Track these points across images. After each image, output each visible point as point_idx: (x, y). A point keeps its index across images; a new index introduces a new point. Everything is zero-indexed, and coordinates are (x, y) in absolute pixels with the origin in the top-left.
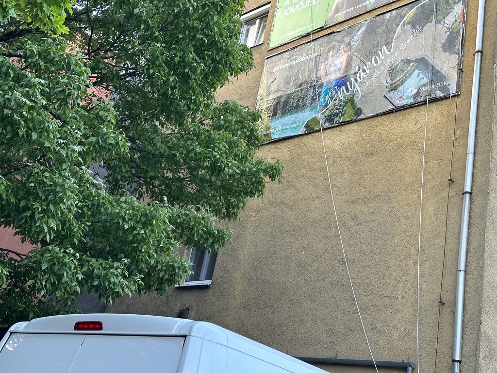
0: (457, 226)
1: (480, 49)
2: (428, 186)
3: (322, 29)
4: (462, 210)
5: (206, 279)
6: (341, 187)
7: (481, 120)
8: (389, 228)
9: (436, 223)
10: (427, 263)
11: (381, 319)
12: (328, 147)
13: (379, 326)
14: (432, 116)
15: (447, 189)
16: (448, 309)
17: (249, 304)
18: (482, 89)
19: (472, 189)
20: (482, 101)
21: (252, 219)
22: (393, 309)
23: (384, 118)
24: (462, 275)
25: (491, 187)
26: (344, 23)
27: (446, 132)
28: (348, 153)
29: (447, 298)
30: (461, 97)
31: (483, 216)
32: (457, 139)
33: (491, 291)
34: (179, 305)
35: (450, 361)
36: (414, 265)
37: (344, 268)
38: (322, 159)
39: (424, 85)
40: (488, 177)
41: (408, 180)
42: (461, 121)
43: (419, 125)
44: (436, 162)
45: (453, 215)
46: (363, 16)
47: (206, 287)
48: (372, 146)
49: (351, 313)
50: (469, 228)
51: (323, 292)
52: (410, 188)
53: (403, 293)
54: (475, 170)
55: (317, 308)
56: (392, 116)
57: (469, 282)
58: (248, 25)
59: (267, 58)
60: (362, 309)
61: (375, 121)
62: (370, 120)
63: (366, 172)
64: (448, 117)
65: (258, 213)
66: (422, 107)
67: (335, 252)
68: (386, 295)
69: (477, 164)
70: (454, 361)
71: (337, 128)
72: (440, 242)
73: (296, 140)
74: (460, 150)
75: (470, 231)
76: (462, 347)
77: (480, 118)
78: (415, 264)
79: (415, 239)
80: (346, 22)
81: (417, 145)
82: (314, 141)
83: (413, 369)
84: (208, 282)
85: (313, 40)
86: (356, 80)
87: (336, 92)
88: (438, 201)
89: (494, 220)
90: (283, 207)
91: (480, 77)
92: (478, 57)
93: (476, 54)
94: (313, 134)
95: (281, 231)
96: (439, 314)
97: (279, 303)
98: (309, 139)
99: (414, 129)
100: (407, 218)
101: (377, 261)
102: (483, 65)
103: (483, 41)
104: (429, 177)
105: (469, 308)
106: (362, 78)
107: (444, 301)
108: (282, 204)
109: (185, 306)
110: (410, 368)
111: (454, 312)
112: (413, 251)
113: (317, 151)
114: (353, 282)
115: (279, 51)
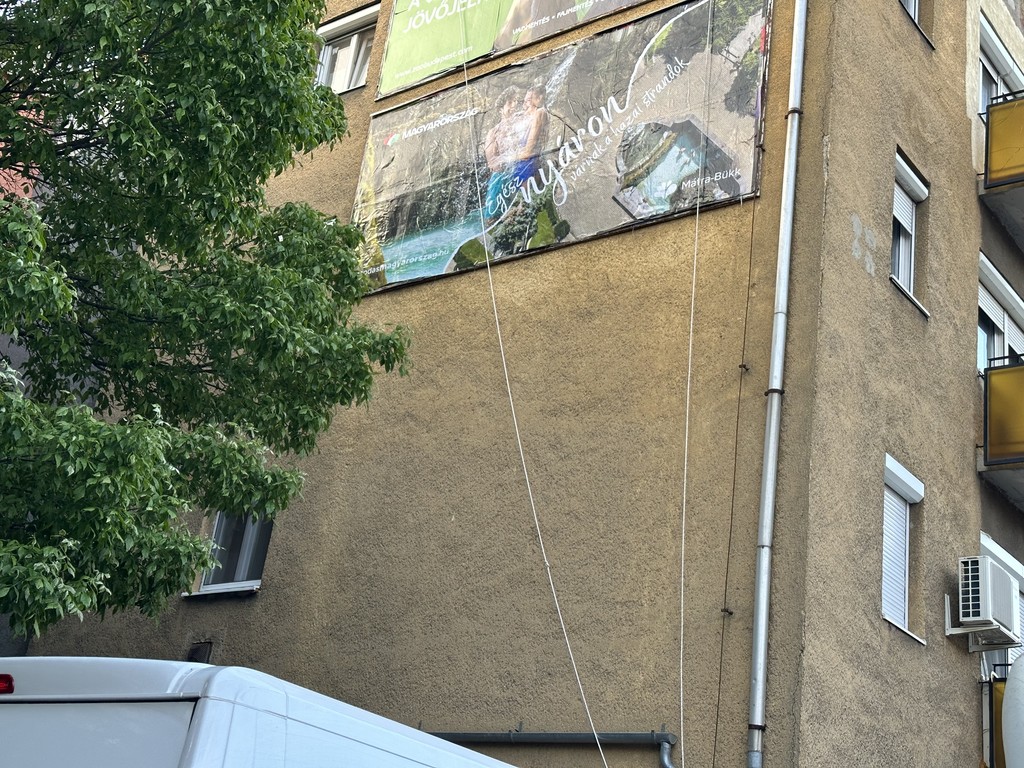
0: (756, 457)
1: (797, 106)
2: (700, 378)
3: (487, 59)
4: (765, 425)
5: (249, 578)
6: (529, 381)
7: (801, 248)
8: (624, 464)
9: (715, 454)
10: (700, 533)
11: (610, 648)
12: (503, 301)
13: (606, 663)
14: (707, 238)
15: (736, 386)
16: (740, 623)
17: (340, 629)
18: (803, 186)
19: (784, 383)
20: (801, 210)
21: (347, 450)
22: (633, 628)
23: (613, 242)
24: (765, 554)
25: (820, 380)
26: (532, 49)
27: (734, 271)
28: (543, 312)
29: (737, 602)
30: (762, 201)
31: (805, 438)
32: (754, 284)
33: (821, 585)
34: (190, 634)
35: (743, 727)
36: (674, 537)
37: (535, 548)
38: (489, 324)
39: (690, 177)
40: (813, 360)
41: (661, 366)
42: (761, 248)
43: (682, 257)
44: (714, 330)
45: (749, 435)
46: (569, 34)
47: (250, 595)
48: (590, 298)
49: (551, 639)
50: (779, 461)
51: (493, 597)
52: (664, 383)
53: (653, 594)
54: (790, 347)
55: (482, 631)
56: (629, 238)
57: (780, 570)
58: (334, 47)
59: (375, 117)
60: (571, 630)
61: (596, 248)
62: (585, 246)
63: (580, 351)
64: (737, 241)
65: (358, 438)
66: (688, 221)
67: (517, 515)
68: (619, 599)
69: (793, 335)
70: (752, 727)
71: (522, 263)
72: (724, 490)
73: (437, 287)
74: (760, 307)
75: (781, 467)
76: (766, 698)
77: (798, 244)
78: (676, 534)
79: (675, 485)
80: (534, 47)
81: (678, 298)
82: (473, 289)
83: (673, 746)
84: (255, 585)
85: (470, 82)
86: (557, 165)
87: (518, 188)
88: (720, 408)
89: (825, 445)
90: (412, 424)
91: (797, 162)
92: (793, 121)
93: (790, 116)
94: (472, 275)
95: (407, 475)
96: (723, 633)
97: (402, 624)
98: (463, 285)
99: (672, 265)
100: (660, 442)
101: (602, 531)
102: (802, 138)
103: (803, 91)
104: (702, 361)
105: (779, 620)
106: (568, 160)
107: (732, 607)
108: (408, 419)
109: (204, 637)
110: (667, 746)
111: (752, 630)
112: (671, 508)
113: (480, 308)
114: (553, 576)
115: (399, 103)
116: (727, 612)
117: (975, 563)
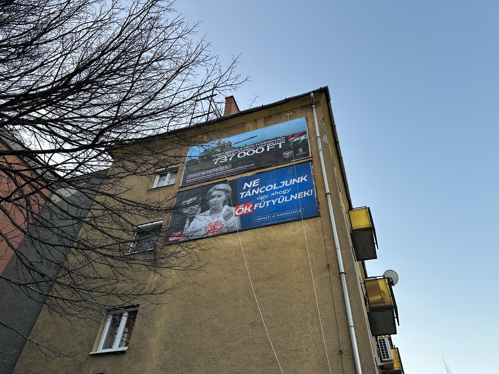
1: (329, 192)
4: (342, 284)
7: (339, 230)
16: (346, 356)
18: (335, 213)
19: (345, 270)
20: (336, 220)
21: (168, 296)
22: (300, 360)
29: (343, 348)
30: (322, 217)
34: (92, 370)
40: (353, 264)
44: (313, 254)
47: (123, 352)
51: (236, 350)
53: (307, 347)
54: (343, 260)
57: (358, 336)
59: (178, 192)
63: (263, 260)
64: (315, 228)
68: (292, 349)
75: (350, 299)
82: (219, 241)
88: (321, 279)
90: (196, 286)
91: (332, 207)
92: (329, 196)
94: (218, 237)
98: (215, 239)
99: (293, 235)
101: (281, 323)
102: (332, 201)
103: (329, 188)
108: (194, 284)
109: (99, 371)
111: (353, 358)
113: (222, 247)
115: (187, 189)
116: (341, 352)
117: (383, 340)
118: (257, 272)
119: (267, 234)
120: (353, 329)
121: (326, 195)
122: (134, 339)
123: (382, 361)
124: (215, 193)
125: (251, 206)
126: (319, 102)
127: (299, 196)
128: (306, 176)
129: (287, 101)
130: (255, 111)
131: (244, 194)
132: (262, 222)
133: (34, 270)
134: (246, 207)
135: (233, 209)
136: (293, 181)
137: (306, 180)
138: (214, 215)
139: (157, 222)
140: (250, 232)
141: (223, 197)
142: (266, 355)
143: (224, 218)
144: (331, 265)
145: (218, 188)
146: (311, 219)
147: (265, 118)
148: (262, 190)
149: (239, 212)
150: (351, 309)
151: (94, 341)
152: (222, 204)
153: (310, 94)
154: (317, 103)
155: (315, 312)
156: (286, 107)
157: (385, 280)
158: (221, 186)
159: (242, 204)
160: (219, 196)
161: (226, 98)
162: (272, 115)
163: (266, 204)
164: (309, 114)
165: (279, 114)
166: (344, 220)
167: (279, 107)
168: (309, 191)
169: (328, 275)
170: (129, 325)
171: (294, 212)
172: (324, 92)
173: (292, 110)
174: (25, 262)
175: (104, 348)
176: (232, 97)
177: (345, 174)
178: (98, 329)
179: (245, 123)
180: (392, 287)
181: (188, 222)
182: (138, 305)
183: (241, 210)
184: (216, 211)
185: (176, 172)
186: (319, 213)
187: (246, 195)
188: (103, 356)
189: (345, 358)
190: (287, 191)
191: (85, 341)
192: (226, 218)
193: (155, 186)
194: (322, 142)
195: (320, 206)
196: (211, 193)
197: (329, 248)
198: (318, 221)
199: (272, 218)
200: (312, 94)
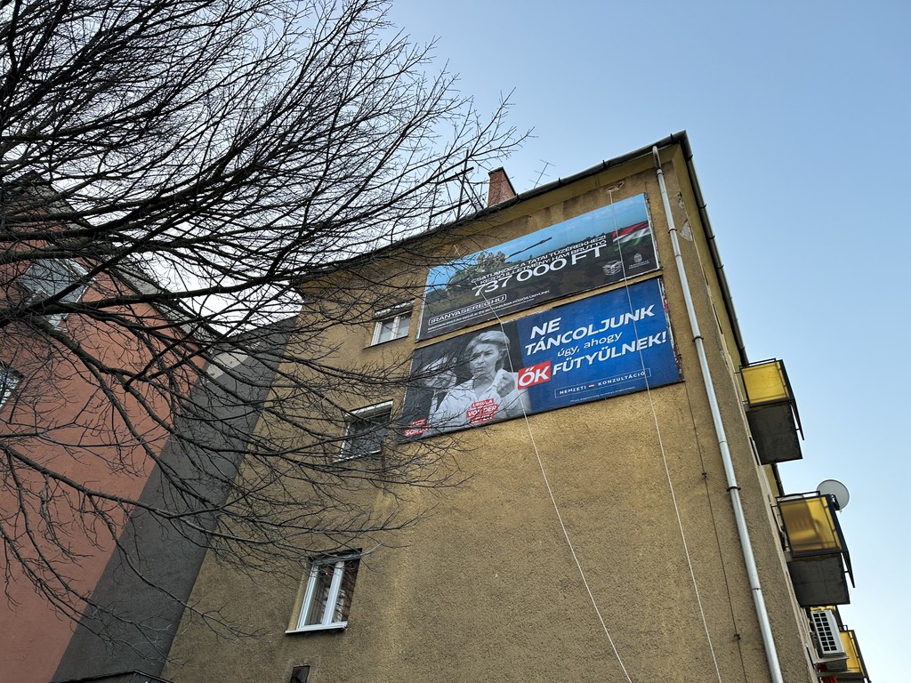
1: (699, 335)
4: (733, 509)
15: (704, 486)
16: (749, 645)
17: (413, 655)
19: (738, 483)
22: (659, 651)
28: (544, 446)
31: (763, 518)
34: (291, 660)
43: (638, 414)
44: (673, 454)
45: (721, 517)
48: (577, 438)
51: (537, 630)
53: (669, 626)
55: (532, 655)
59: (415, 350)
63: (575, 468)
68: (643, 630)
69: (734, 456)
81: (641, 437)
88: (691, 500)
90: (457, 514)
92: (699, 342)
93: (697, 340)
98: (484, 432)
101: (617, 582)
102: (706, 351)
103: (700, 328)
108: (454, 511)
109: (302, 661)
116: (738, 637)
117: (823, 615)
118: (566, 489)
119: (581, 419)
120: (759, 594)
121: (694, 341)
122: (356, 609)
123: (821, 655)
124: (479, 348)
125: (547, 368)
126: (670, 162)
127: (639, 345)
128: (652, 307)
129: (606, 166)
130: (545, 192)
131: (534, 348)
132: (571, 396)
133: (189, 493)
134: (538, 371)
135: (515, 375)
136: (625, 318)
137: (651, 314)
138: (480, 389)
139: (383, 405)
140: (548, 416)
141: (495, 355)
142: (592, 639)
143: (499, 392)
144: (710, 474)
145: (484, 339)
146: (665, 388)
147: (566, 202)
148: (566, 338)
149: (525, 380)
150: (755, 557)
151: (291, 611)
152: (494, 367)
153: (650, 148)
154: (666, 167)
155: (682, 561)
156: (604, 178)
157: (821, 500)
158: (491, 335)
159: (530, 366)
160: (487, 354)
161: (489, 174)
162: (578, 197)
163: (575, 363)
164: (651, 187)
165: (591, 193)
166: (732, 387)
167: (592, 180)
168: (659, 335)
169: (705, 492)
170: (347, 585)
171: (631, 376)
172: (679, 142)
173: (618, 183)
174: (175, 479)
175: (309, 623)
176: (501, 170)
177: (730, 299)
178: (296, 590)
179: (528, 216)
180: (837, 512)
181: (435, 402)
182: (361, 550)
183: (529, 377)
184: (483, 380)
185: (409, 315)
186: (681, 376)
187: (537, 349)
188: (307, 637)
189: (748, 648)
190: (615, 338)
191: (277, 612)
192: (503, 392)
193: (374, 342)
194: (681, 240)
195: (683, 362)
196: (473, 348)
197: (704, 441)
198: (681, 390)
199: (588, 388)
200: (655, 149)
